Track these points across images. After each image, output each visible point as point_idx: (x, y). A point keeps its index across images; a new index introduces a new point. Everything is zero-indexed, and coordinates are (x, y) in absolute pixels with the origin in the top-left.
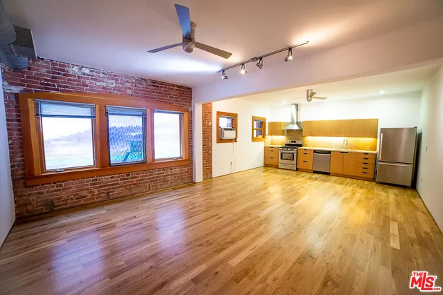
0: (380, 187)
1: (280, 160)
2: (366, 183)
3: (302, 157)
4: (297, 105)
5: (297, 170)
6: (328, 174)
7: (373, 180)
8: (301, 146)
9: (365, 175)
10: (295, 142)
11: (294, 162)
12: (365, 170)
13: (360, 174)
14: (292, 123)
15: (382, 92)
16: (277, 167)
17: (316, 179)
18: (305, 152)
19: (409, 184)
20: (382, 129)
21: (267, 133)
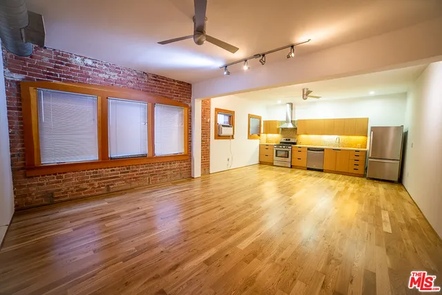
0: (370, 182)
1: (275, 158)
2: (357, 178)
3: (296, 155)
4: (291, 104)
5: (291, 167)
6: (321, 171)
7: (363, 176)
8: (295, 143)
9: (355, 172)
10: (289, 140)
11: (289, 160)
12: (355, 167)
13: (351, 171)
14: (287, 121)
15: (372, 93)
16: (272, 164)
17: (311, 175)
18: (300, 149)
19: (396, 179)
20: (372, 128)
21: (262, 132)
